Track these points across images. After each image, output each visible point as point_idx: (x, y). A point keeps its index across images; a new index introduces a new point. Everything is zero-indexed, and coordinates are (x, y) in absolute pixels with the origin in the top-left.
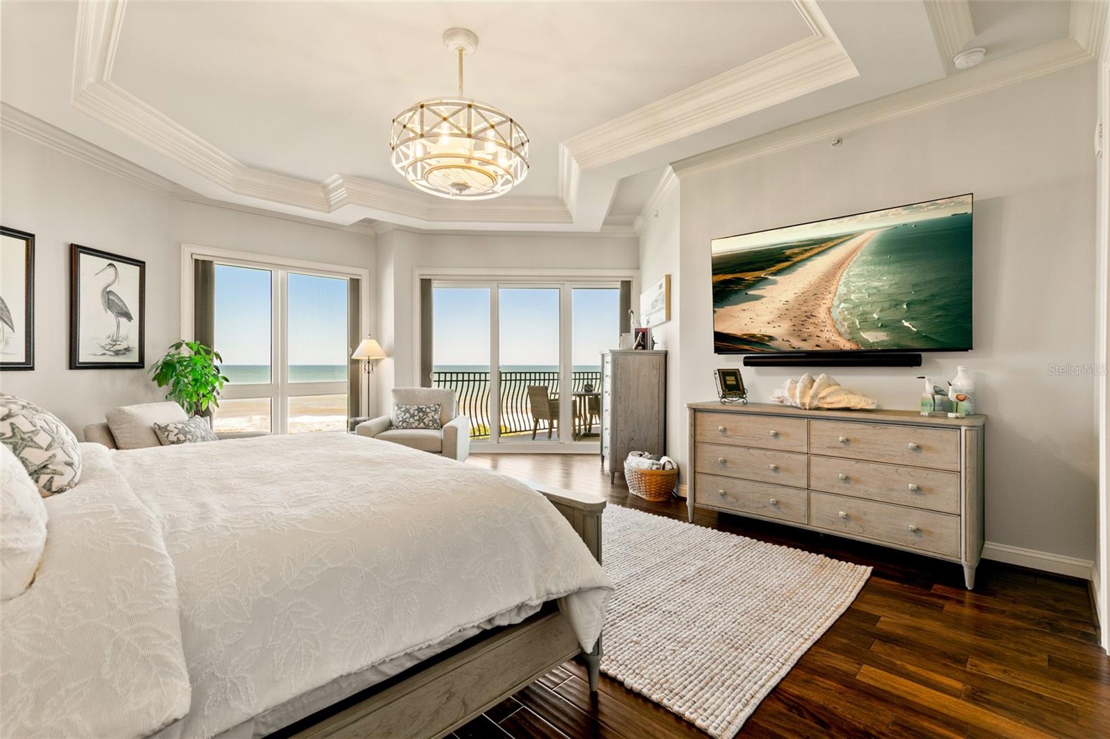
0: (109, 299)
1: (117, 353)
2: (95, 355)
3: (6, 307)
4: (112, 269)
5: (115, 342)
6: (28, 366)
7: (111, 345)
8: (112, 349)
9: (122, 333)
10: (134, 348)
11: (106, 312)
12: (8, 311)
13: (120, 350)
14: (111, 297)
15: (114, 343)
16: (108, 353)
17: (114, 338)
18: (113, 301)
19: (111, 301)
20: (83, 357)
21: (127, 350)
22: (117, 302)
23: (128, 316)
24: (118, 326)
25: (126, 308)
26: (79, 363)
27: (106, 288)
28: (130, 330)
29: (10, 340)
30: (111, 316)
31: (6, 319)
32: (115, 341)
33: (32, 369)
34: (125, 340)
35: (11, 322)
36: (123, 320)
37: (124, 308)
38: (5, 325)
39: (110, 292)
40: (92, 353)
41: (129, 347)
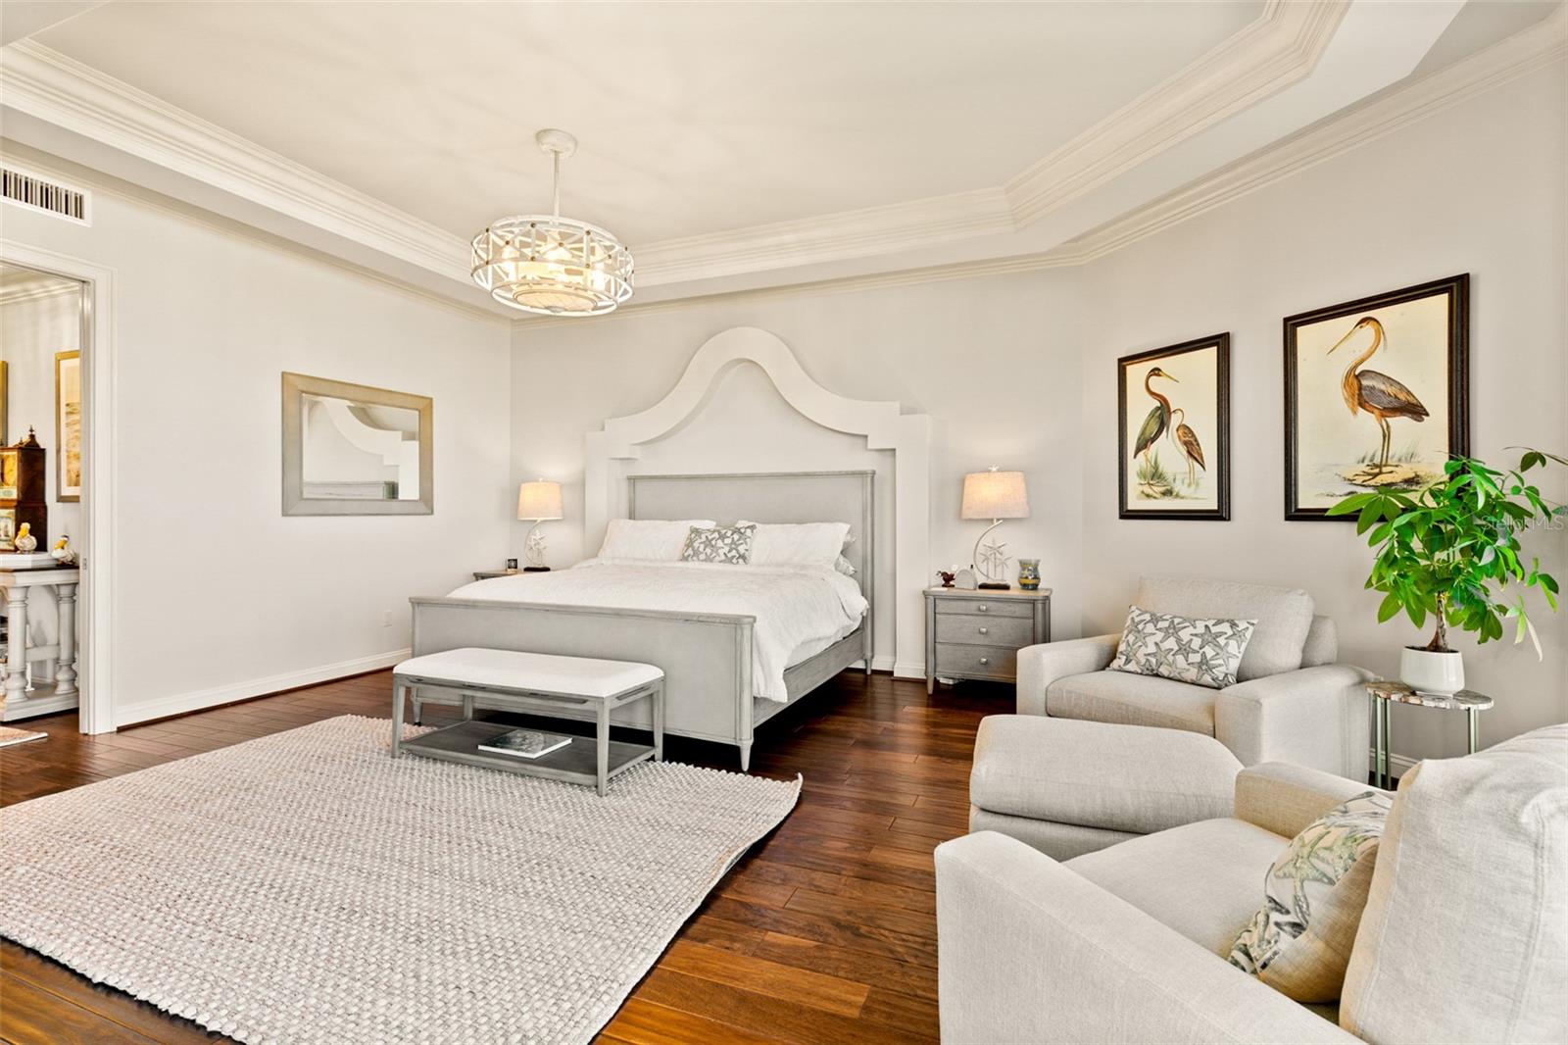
0: (1360, 388)
2: (1332, 495)
3: (1196, 440)
6: (1221, 514)
7: (1369, 474)
8: (1372, 483)
9: (1399, 447)
10: (1436, 474)
11: (1355, 413)
12: (1198, 445)
13: (1391, 483)
14: (1366, 383)
15: (1377, 470)
17: (1377, 461)
18: (1373, 388)
19: (1368, 392)
20: (1305, 502)
22: (1383, 387)
23: (1416, 411)
24: (1386, 436)
25: (1409, 393)
26: (1300, 511)
27: (1355, 368)
28: (1422, 442)
29: (1201, 481)
30: (1367, 420)
31: (1196, 455)
32: (1379, 466)
33: (1226, 518)
34: (1407, 461)
35: (1202, 458)
37: (1402, 397)
38: (1195, 463)
39: (1364, 373)
40: (1327, 491)
41: (1417, 476)
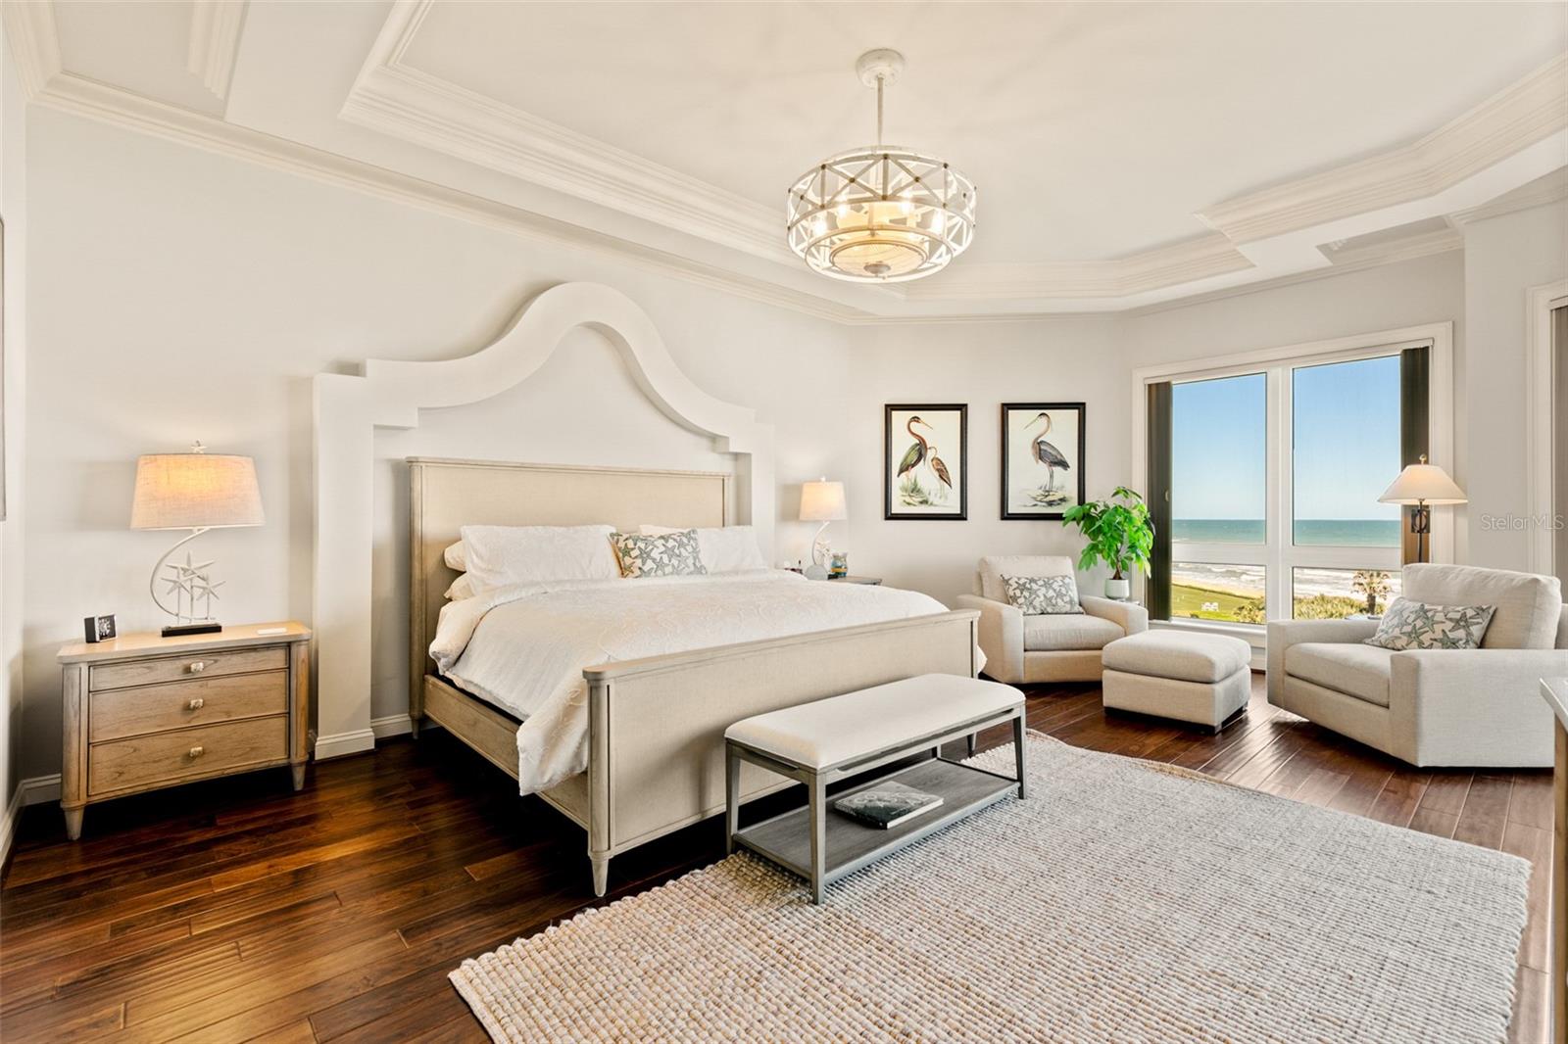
0: (1040, 450)
1: (1050, 504)
2: (1025, 506)
3: (945, 469)
4: (1044, 419)
5: (1048, 492)
6: (961, 516)
7: (1044, 495)
8: (1044, 500)
9: (1056, 483)
10: (1071, 498)
11: (1038, 462)
12: (947, 471)
13: (1054, 501)
14: (1042, 447)
15: (1047, 494)
16: (1039, 503)
17: (1047, 489)
18: (1045, 451)
19: (1043, 452)
20: (1011, 510)
21: (1063, 500)
22: (1051, 451)
23: (1064, 465)
24: (1051, 476)
25: (1062, 455)
26: (1008, 514)
27: (1037, 439)
28: (1066, 481)
29: (948, 495)
30: (1043, 467)
31: (945, 478)
33: (965, 519)
35: (949, 480)
36: (1058, 470)
37: (1059, 457)
38: (945, 483)
39: (1042, 442)
40: (1023, 504)
41: (1066, 497)
